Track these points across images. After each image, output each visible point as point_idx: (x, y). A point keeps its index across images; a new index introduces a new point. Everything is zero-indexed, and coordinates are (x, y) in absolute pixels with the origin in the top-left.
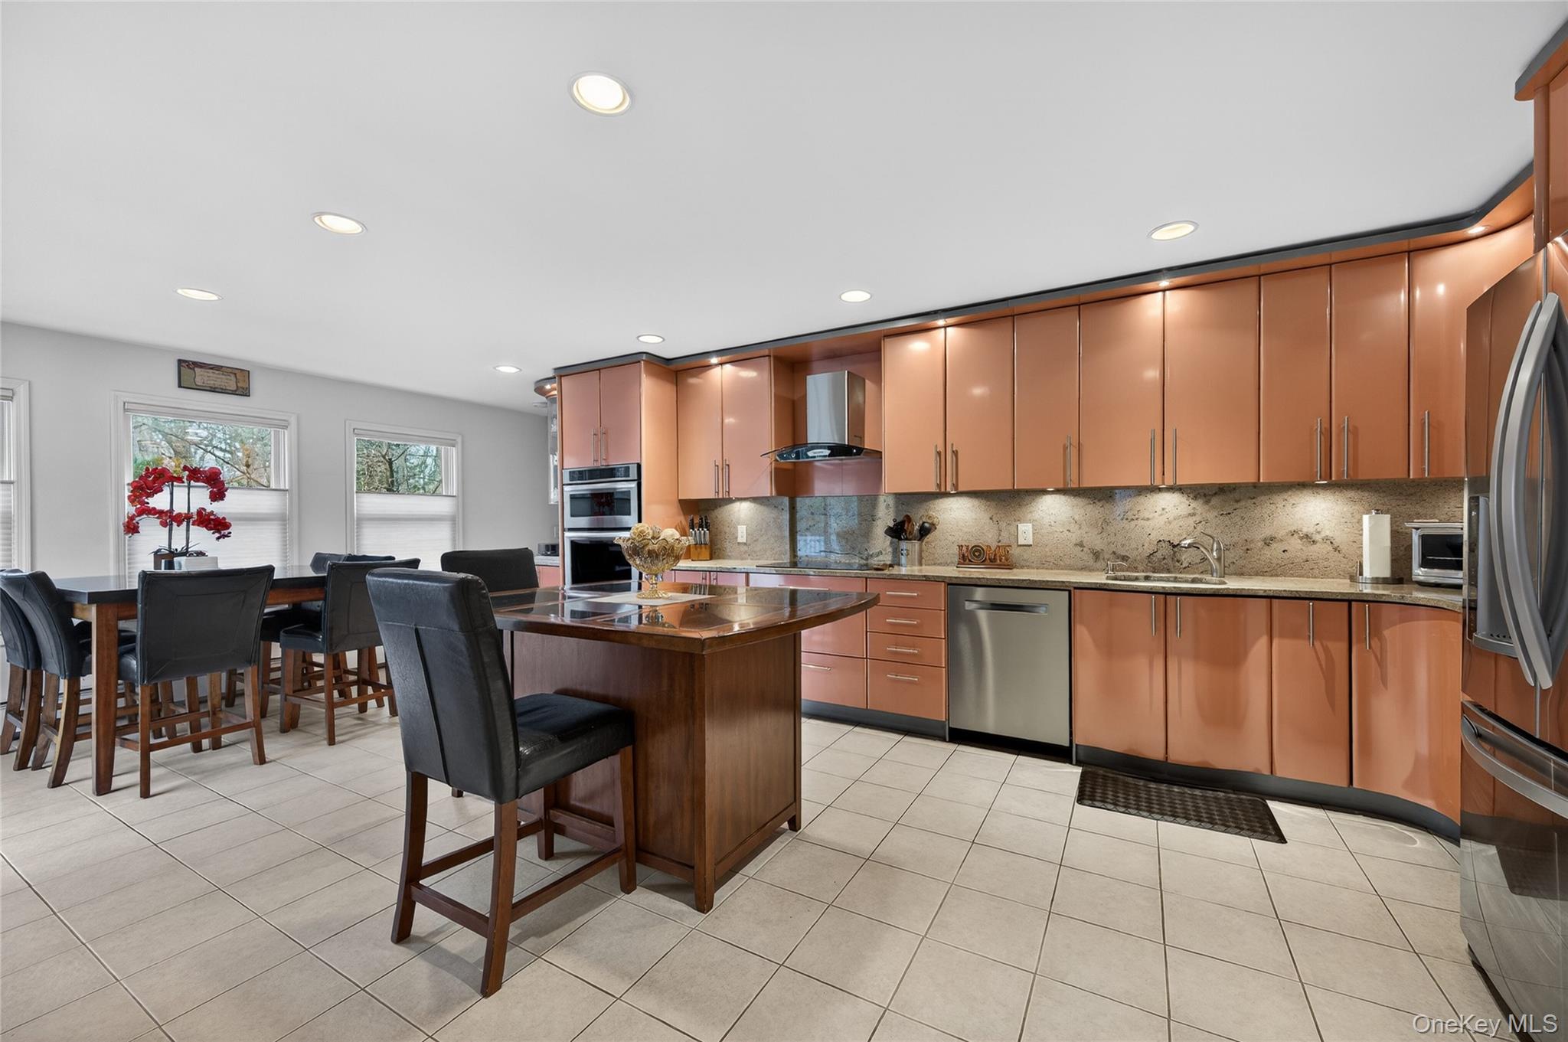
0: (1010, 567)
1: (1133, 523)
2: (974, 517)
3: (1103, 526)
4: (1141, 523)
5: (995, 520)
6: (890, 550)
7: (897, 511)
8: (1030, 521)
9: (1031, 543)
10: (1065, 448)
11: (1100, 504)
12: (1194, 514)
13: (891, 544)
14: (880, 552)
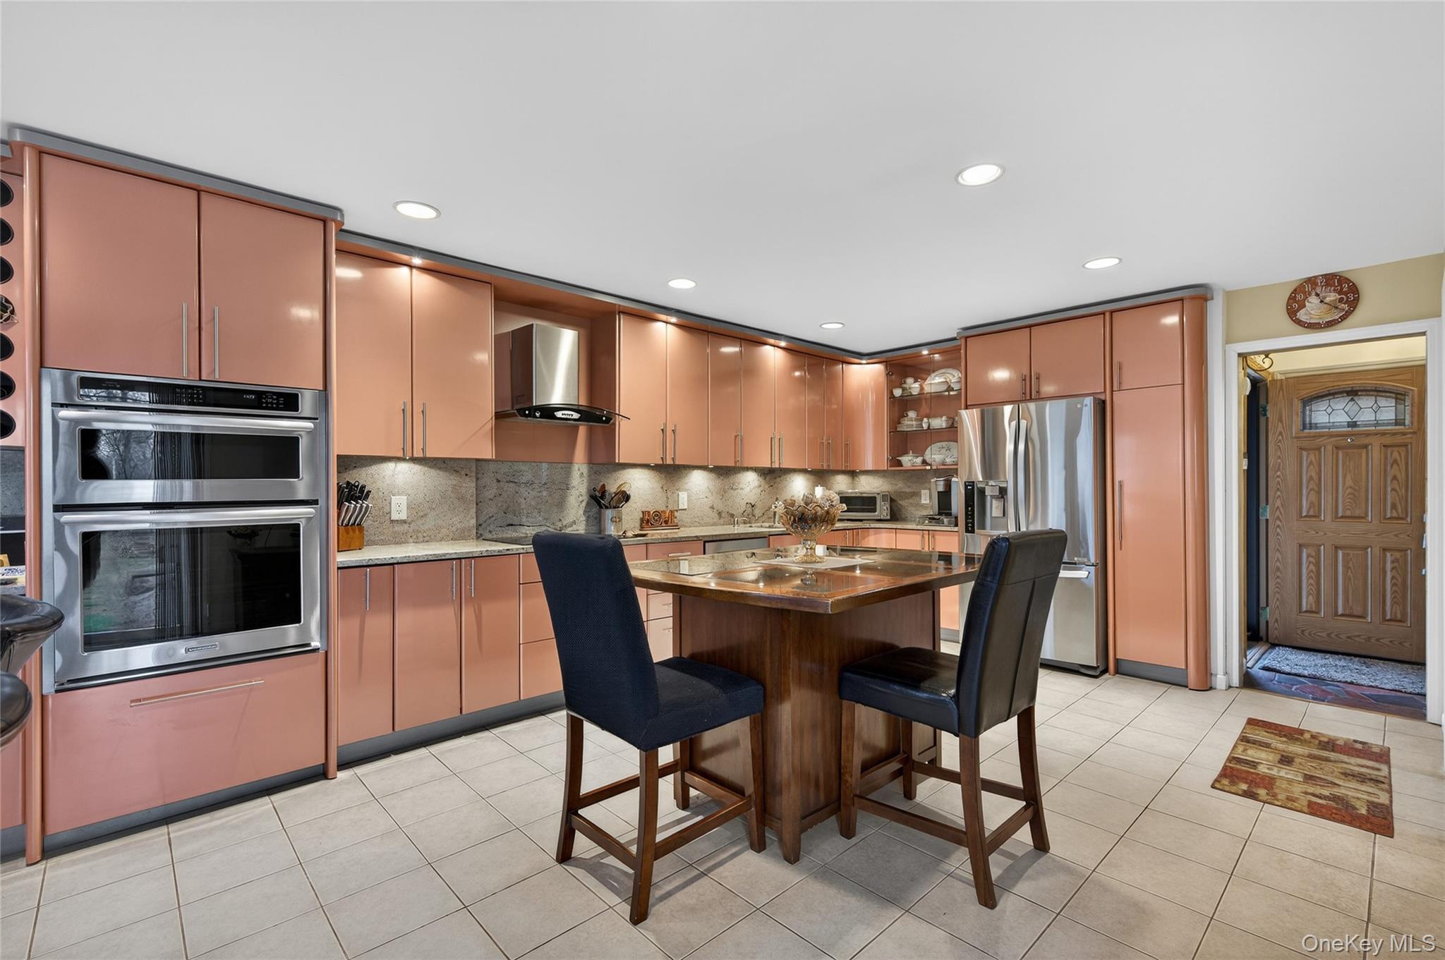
0: (676, 526)
1: (736, 492)
2: (651, 486)
3: (723, 493)
4: (739, 491)
5: (665, 489)
6: (583, 518)
7: (590, 480)
8: (686, 490)
9: (686, 507)
10: (736, 437)
11: (722, 478)
12: (760, 486)
13: (585, 512)
14: (574, 522)
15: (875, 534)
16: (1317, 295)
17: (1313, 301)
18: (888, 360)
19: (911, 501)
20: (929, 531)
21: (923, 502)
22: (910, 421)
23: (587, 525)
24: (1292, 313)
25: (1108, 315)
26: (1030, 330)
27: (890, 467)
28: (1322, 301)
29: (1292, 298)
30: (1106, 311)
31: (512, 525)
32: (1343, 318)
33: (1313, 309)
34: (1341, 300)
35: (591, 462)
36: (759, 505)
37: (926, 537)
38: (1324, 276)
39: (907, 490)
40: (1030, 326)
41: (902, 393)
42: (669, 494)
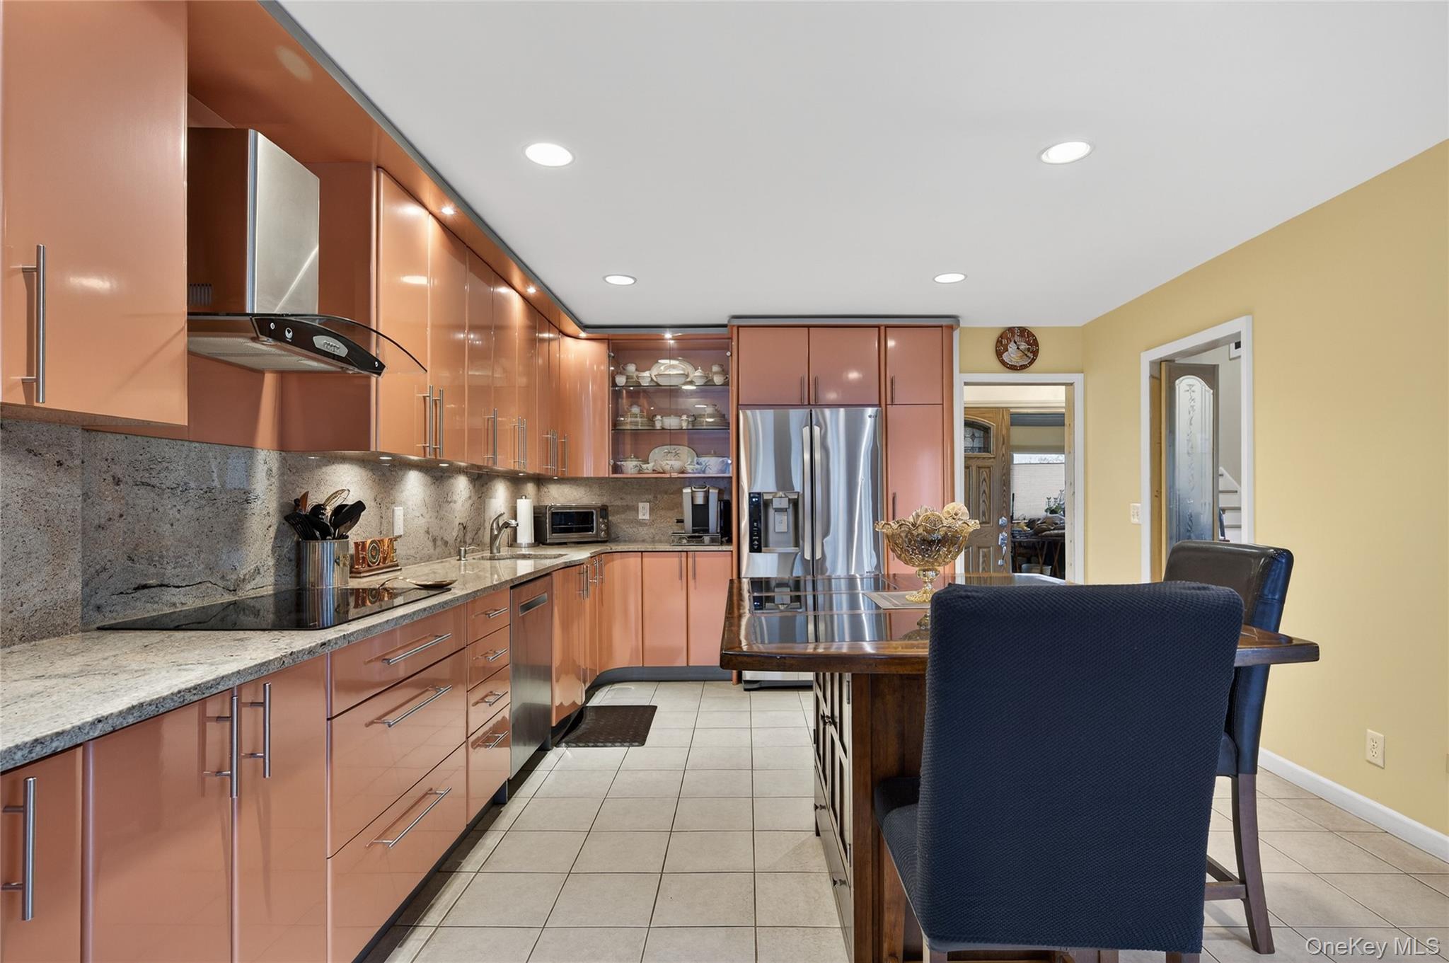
3: (438, 508)
5: (378, 501)
6: (272, 563)
8: (400, 505)
9: (402, 533)
13: (273, 551)
14: (257, 571)
15: (621, 558)
16: (1015, 342)
17: (1012, 347)
18: (610, 338)
19: (623, 516)
20: (687, 552)
21: (641, 517)
22: (634, 417)
23: (277, 575)
24: (999, 354)
25: (883, 329)
26: (809, 330)
27: (613, 473)
28: (1018, 348)
29: (999, 342)
30: (882, 325)
31: (145, 587)
32: (1031, 363)
33: (1012, 355)
34: (1028, 349)
35: (283, 446)
36: (470, 525)
37: (684, 559)
38: (1019, 328)
39: (618, 503)
40: (809, 327)
41: (627, 382)
42: (384, 508)
